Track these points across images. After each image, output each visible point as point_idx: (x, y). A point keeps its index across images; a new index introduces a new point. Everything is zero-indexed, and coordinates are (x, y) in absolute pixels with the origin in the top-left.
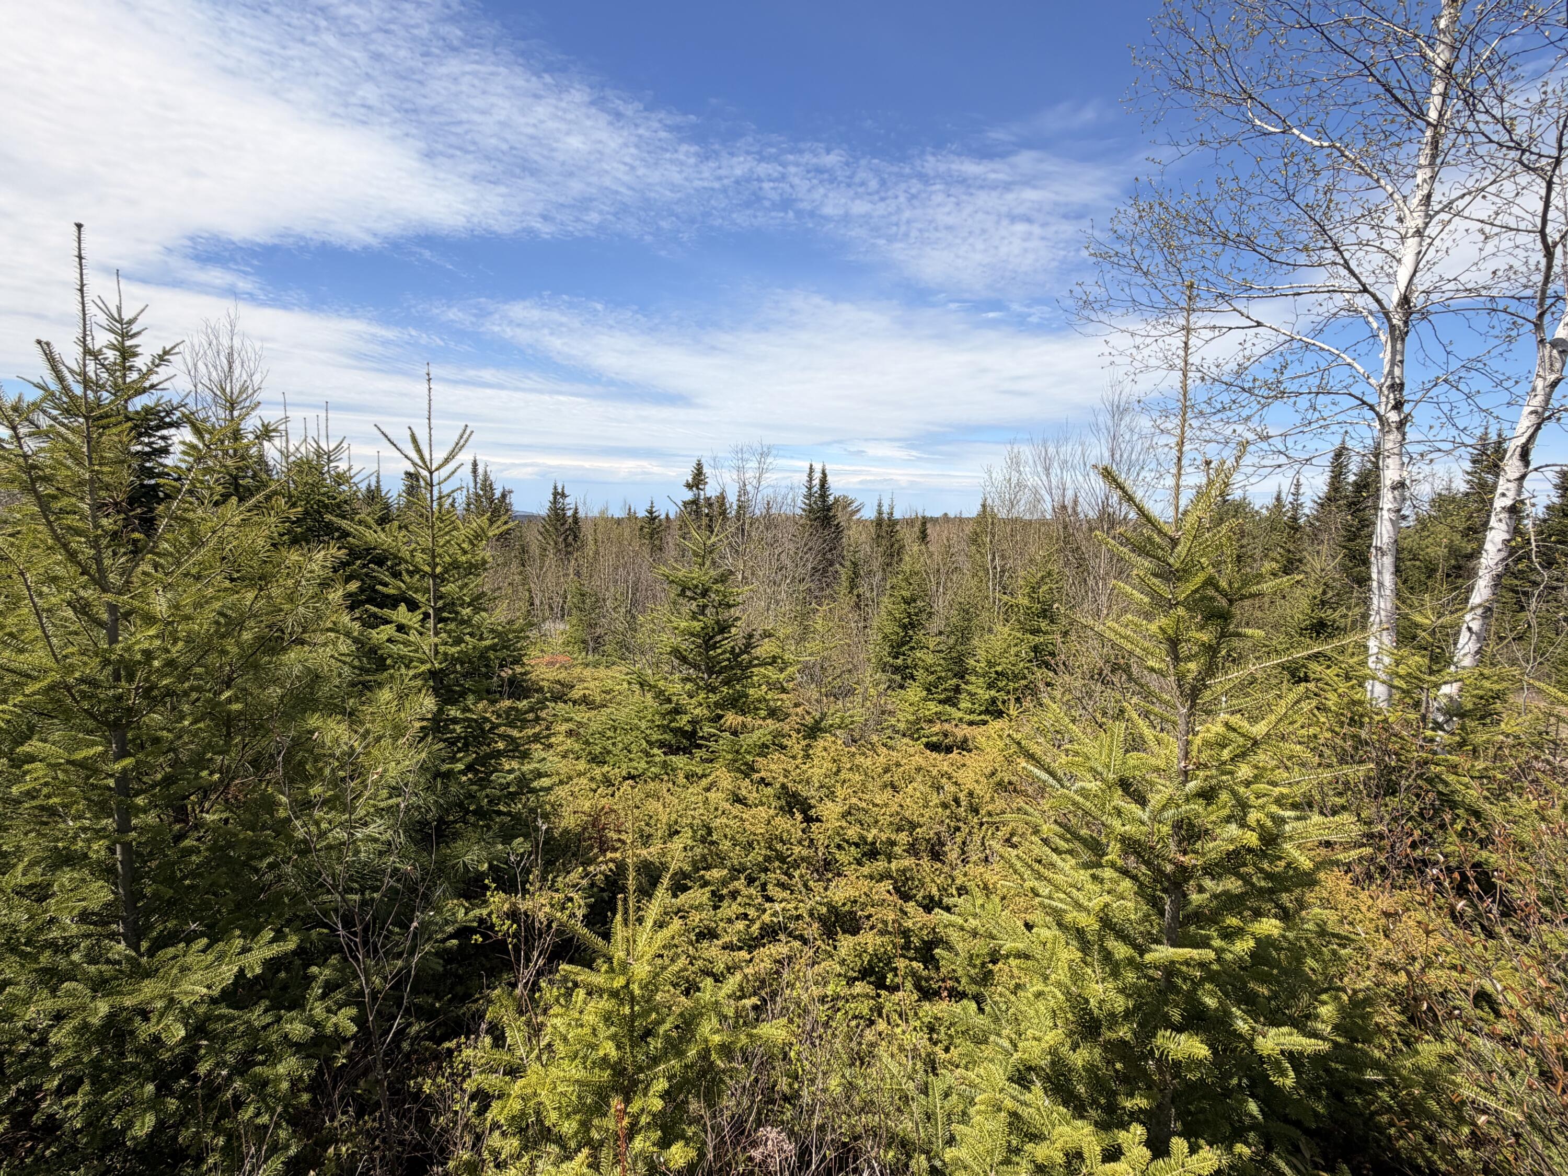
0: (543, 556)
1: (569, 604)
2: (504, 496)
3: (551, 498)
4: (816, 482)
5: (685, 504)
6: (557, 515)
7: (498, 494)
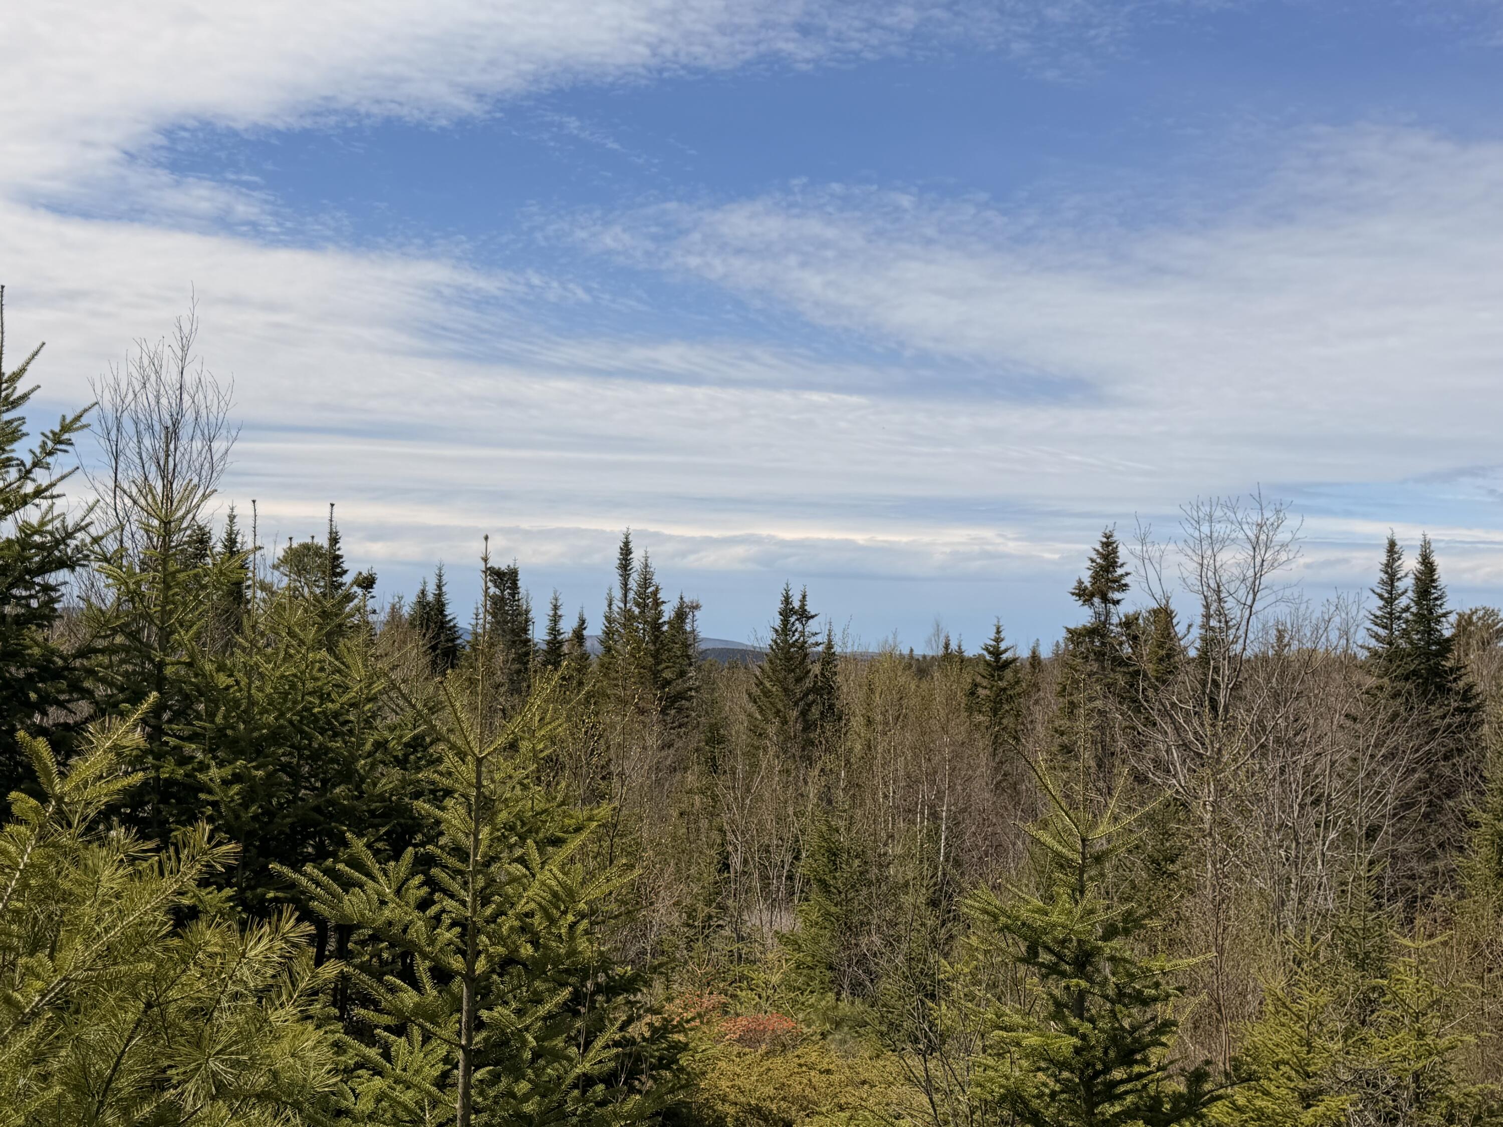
0: (752, 753)
1: (801, 870)
2: (681, 615)
3: (777, 622)
4: (1407, 583)
5: (1075, 636)
6: (789, 658)
7: (668, 612)
